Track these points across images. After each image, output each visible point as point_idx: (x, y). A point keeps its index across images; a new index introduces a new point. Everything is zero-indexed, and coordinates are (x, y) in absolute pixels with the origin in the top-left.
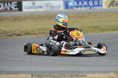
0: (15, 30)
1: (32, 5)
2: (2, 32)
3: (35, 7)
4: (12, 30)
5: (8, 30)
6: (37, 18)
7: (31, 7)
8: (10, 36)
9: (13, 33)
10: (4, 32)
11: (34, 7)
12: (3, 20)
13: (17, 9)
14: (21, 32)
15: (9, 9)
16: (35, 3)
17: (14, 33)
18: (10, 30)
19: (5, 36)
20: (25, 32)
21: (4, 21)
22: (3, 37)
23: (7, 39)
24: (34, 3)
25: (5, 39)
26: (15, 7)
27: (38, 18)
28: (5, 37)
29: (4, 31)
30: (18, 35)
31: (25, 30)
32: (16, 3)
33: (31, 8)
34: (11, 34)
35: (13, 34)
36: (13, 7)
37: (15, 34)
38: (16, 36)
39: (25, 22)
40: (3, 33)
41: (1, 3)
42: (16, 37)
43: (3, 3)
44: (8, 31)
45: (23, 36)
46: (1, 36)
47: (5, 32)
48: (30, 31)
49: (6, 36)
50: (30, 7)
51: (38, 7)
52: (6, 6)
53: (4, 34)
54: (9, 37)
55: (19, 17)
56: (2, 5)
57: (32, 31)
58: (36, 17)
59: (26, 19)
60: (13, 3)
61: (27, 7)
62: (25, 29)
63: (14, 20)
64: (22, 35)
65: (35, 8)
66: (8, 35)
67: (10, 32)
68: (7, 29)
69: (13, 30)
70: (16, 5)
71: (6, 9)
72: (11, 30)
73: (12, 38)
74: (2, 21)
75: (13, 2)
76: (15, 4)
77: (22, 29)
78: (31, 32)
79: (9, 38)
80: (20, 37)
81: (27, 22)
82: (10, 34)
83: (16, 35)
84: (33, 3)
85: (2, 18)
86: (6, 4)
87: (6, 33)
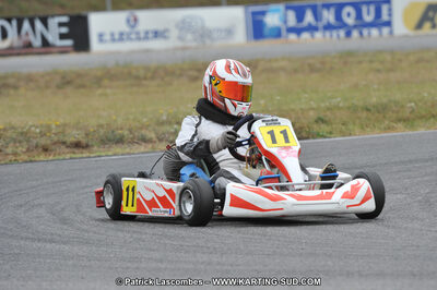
0: (65, 125)
1: (126, 29)
2: (14, 136)
3: (138, 33)
4: (53, 126)
5: (37, 127)
6: (145, 78)
7: (121, 34)
8: (46, 150)
9: (56, 139)
10: (22, 133)
11: (133, 36)
12: (16, 87)
13: (69, 42)
14: (87, 135)
15: (37, 42)
16: (136, 20)
17: (62, 138)
18: (42, 126)
19: (24, 152)
20: (102, 131)
21: (22, 91)
22: (15, 154)
23: (31, 161)
24: (132, 19)
25: (26, 162)
26: (62, 36)
27: (153, 78)
28: (25, 157)
29: (20, 130)
30: (78, 145)
31: (101, 126)
32: (65, 19)
33: (122, 37)
34: (49, 142)
35: (55, 143)
36: (52, 37)
37: (64, 143)
38: (67, 150)
39: (100, 91)
40: (15, 141)
41: (9, 20)
42: (68, 156)
43: (14, 23)
44: (38, 131)
45: (95, 148)
46: (9, 150)
47: (25, 136)
48: (122, 129)
49: (28, 150)
50: (117, 37)
51: (150, 35)
52: (27, 34)
53: (20, 142)
54: (39, 155)
55: (79, 75)
56: (11, 29)
57: (131, 131)
58: (142, 73)
59: (106, 82)
60: (53, 22)
61: (107, 37)
62: (102, 122)
63: (59, 87)
64: (92, 146)
65: (139, 39)
66: (37, 146)
67: (42, 134)
68: (30, 123)
69: (57, 126)
70: (64, 30)
71: (29, 45)
72: (49, 127)
73: (51, 158)
74: (12, 92)
75: (53, 16)
76: (61, 25)
77: (92, 123)
78: (126, 133)
79: (42, 158)
80: (84, 155)
81: (108, 91)
82: (43, 141)
83: (67, 147)
84: (128, 21)
85: (11, 81)
86: (26, 25)
87: (28, 141)
